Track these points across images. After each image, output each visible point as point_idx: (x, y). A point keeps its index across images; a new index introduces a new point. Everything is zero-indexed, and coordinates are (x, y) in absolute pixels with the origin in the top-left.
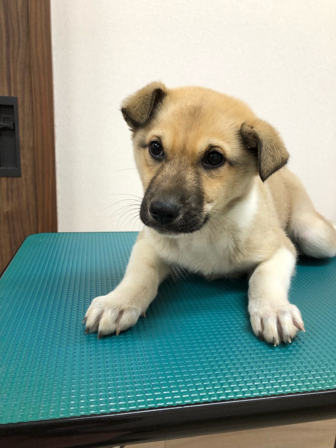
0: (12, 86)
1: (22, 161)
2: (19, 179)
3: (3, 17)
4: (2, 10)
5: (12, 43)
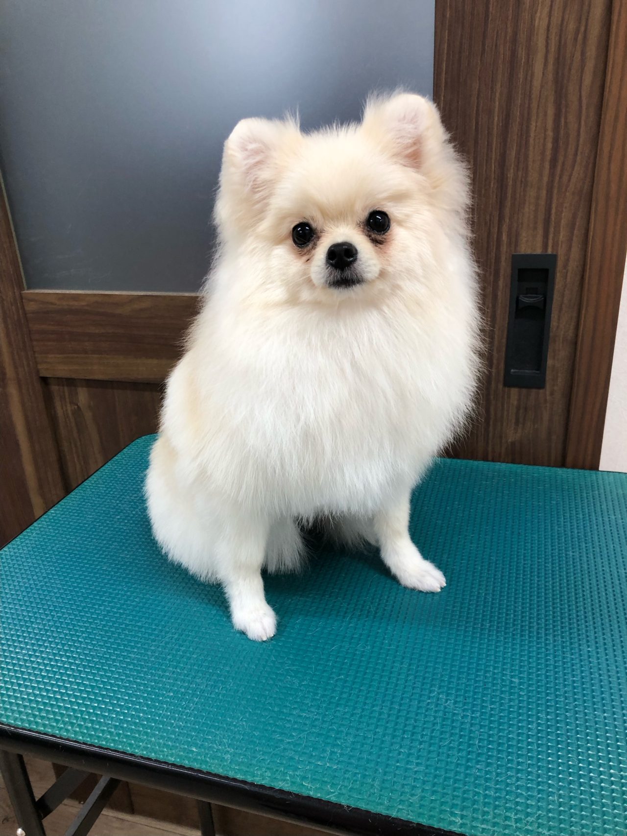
0: (551, 236)
1: (550, 362)
2: (541, 391)
3: (551, 112)
4: (552, 99)
5: (561, 159)
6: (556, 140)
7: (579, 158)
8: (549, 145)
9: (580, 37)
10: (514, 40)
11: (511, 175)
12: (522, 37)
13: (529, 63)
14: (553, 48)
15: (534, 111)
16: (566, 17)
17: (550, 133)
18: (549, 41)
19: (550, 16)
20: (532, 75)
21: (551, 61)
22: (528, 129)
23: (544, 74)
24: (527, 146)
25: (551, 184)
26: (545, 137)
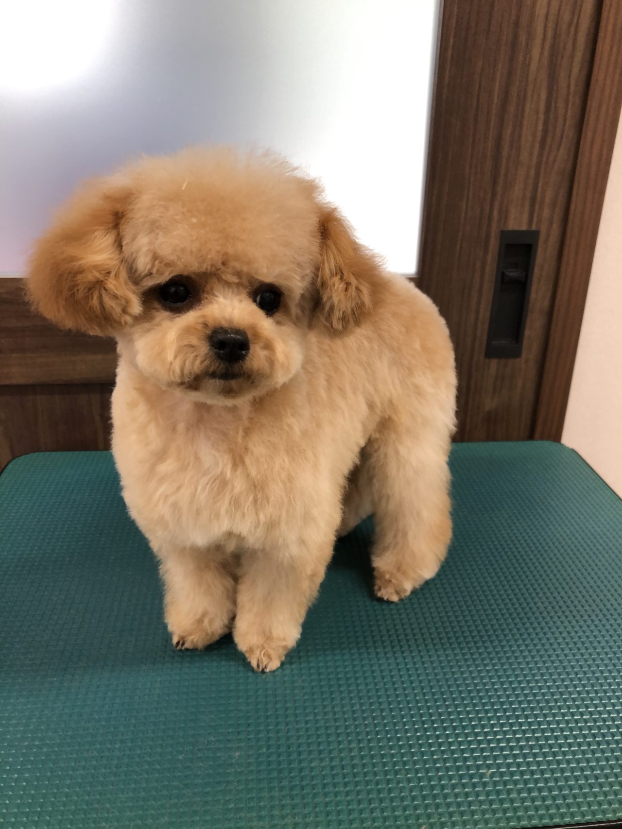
0: (536, 214)
2: (517, 360)
3: (544, 95)
4: (545, 84)
5: (549, 140)
6: (546, 123)
8: (540, 127)
12: (524, 21)
13: (528, 46)
14: (550, 35)
17: (542, 117)
18: (547, 29)
21: (547, 47)
22: (523, 111)
23: (540, 60)
24: (521, 126)
25: (539, 163)
26: (537, 119)
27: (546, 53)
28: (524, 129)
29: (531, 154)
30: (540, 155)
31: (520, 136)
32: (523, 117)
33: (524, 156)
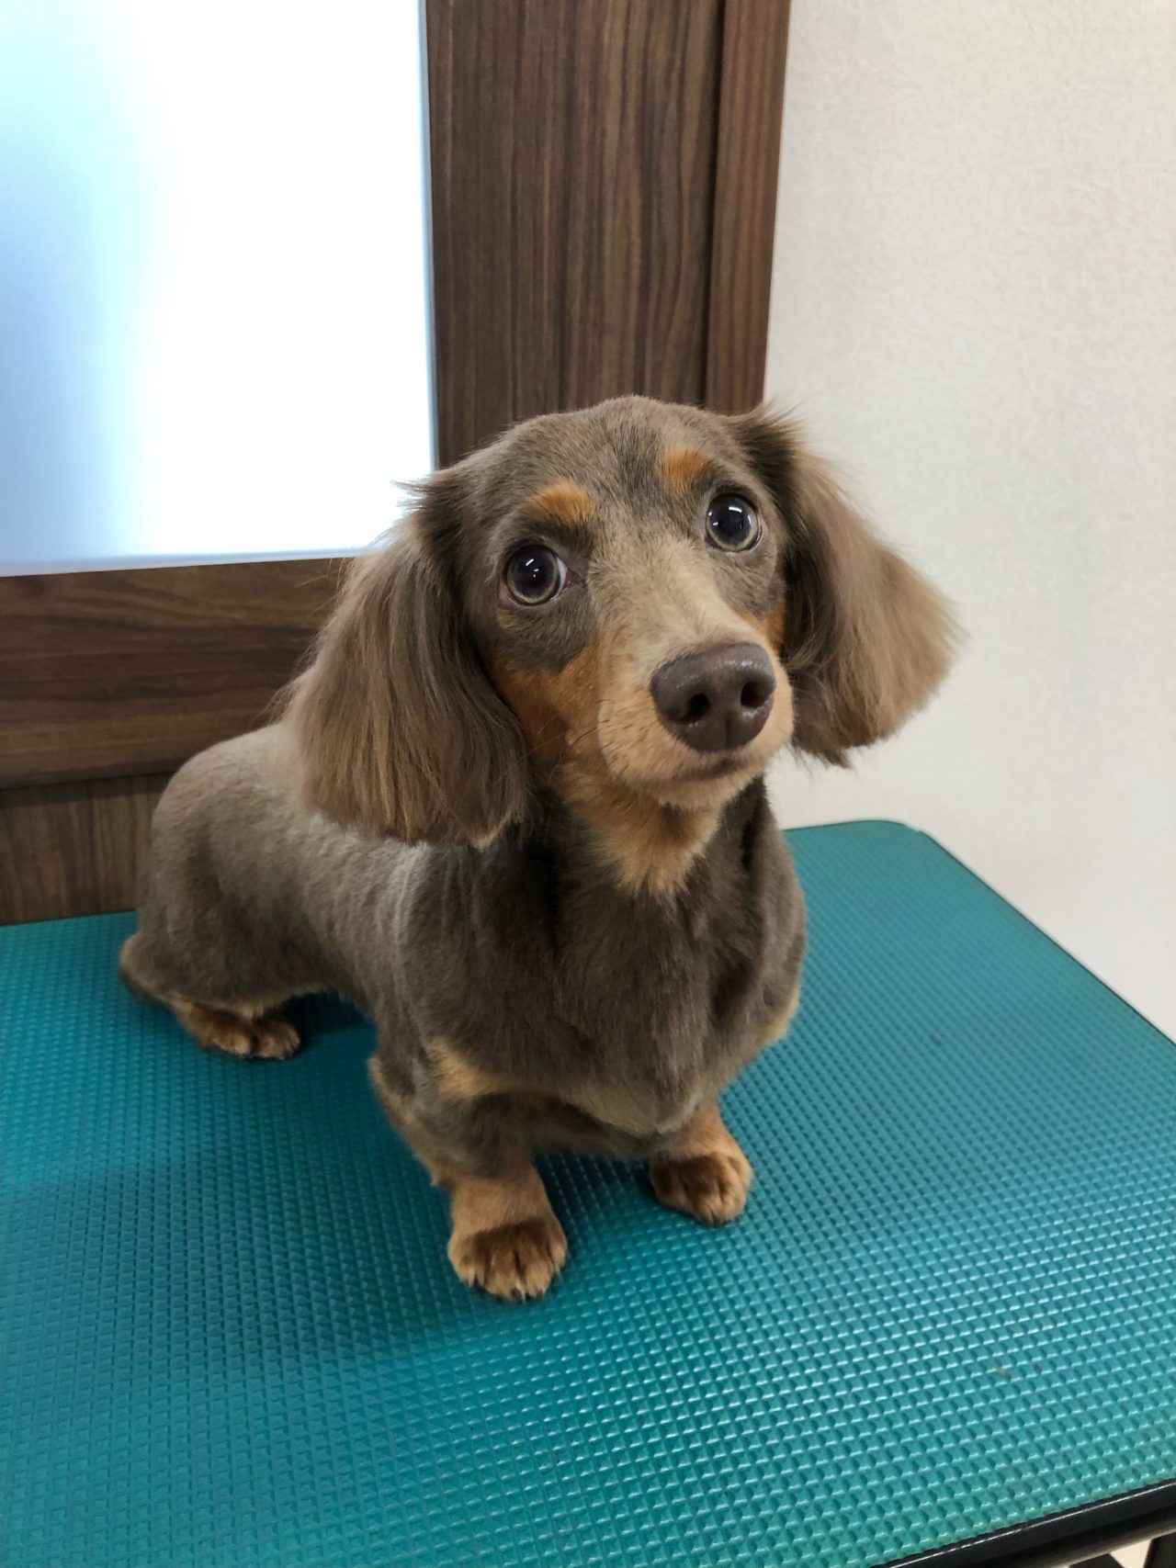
3: (635, 201)
4: (635, 178)
5: (655, 285)
6: (646, 255)
7: (682, 284)
8: (636, 260)
9: (675, 76)
10: (571, 69)
11: (576, 310)
12: (583, 61)
13: (596, 110)
14: (634, 89)
15: (609, 197)
16: (653, 37)
17: (636, 239)
18: (628, 78)
19: (627, 32)
20: (603, 134)
21: (632, 112)
22: (601, 231)
23: (621, 135)
24: (601, 260)
25: (641, 326)
26: (629, 246)
27: (631, 124)
28: (607, 263)
29: (625, 311)
30: (643, 313)
31: (600, 277)
32: (601, 242)
33: (613, 316)
